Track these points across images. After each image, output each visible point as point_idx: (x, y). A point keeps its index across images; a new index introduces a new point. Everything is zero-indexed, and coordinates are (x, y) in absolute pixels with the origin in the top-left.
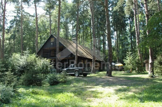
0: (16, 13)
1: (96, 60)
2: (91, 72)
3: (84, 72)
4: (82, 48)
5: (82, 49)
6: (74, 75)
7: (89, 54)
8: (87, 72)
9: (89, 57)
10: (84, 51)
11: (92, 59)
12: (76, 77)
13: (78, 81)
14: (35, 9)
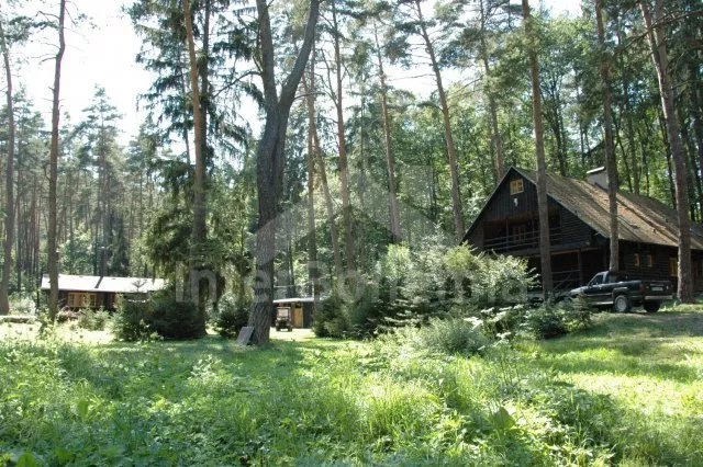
0: (357, 94)
1: (693, 251)
2: (675, 298)
3: (647, 298)
4: (632, 207)
5: (633, 211)
6: (612, 309)
7: (663, 228)
8: (657, 297)
9: (665, 238)
10: (642, 218)
11: (676, 249)
12: (619, 314)
13: (628, 326)
14: (435, 78)
